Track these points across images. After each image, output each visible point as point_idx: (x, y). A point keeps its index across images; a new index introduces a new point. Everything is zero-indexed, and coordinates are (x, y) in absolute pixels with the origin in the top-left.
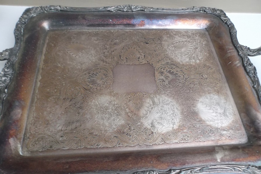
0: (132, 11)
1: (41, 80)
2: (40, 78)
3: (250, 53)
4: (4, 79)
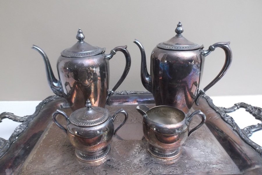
0: (128, 94)
1: (47, 135)
2: (47, 134)
3: (226, 111)
4: (18, 130)
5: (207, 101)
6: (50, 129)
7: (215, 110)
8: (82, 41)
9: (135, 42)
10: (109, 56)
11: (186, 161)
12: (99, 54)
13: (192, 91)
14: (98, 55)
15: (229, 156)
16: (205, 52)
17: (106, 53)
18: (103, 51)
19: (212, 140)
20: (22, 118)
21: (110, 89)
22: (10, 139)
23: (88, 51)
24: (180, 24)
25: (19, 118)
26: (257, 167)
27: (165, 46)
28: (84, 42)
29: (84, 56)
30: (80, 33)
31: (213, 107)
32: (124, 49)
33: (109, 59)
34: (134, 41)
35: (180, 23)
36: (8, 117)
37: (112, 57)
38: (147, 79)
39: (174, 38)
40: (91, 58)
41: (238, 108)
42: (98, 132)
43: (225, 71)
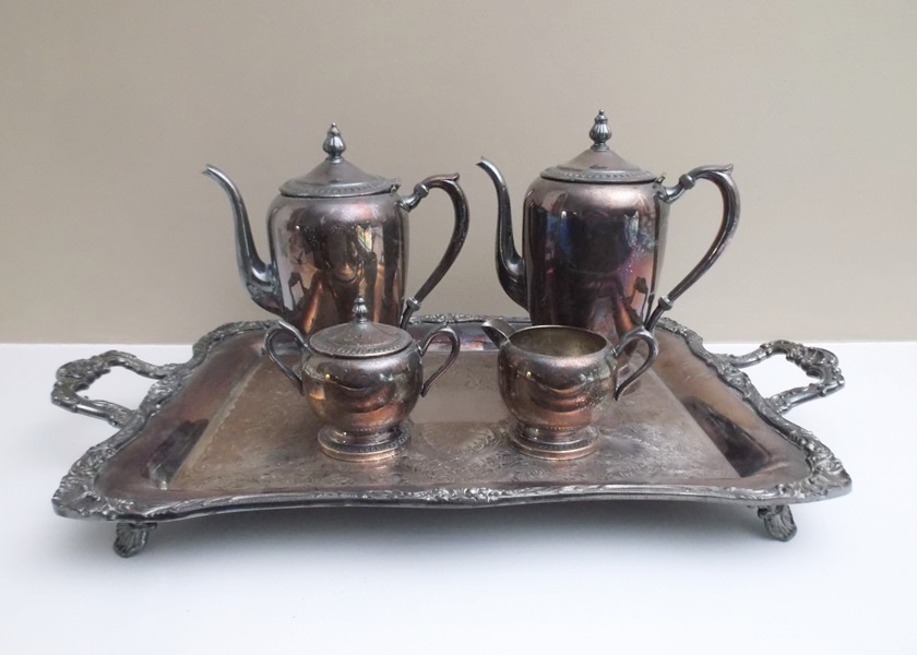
0: (456, 322)
1: (234, 409)
2: (233, 407)
3: (736, 363)
4: (157, 391)
5: (688, 343)
6: (240, 398)
7: (704, 360)
8: (337, 157)
9: (482, 165)
10: (409, 201)
11: (608, 462)
12: (383, 192)
13: (634, 306)
14: (382, 195)
15: (722, 456)
16: (670, 193)
17: (400, 192)
18: (395, 187)
19: (684, 426)
20: (161, 368)
21: (410, 296)
22: (141, 407)
24: (603, 117)
25: (152, 368)
26: (781, 465)
27: (561, 172)
28: (343, 160)
30: (333, 134)
31: (700, 356)
32: (452, 182)
33: (410, 207)
34: (479, 162)
35: (601, 113)
36: (123, 364)
37: (417, 202)
38: (513, 267)
39: (587, 152)
40: (363, 199)
41: (768, 355)
42: (382, 376)
43: (723, 242)
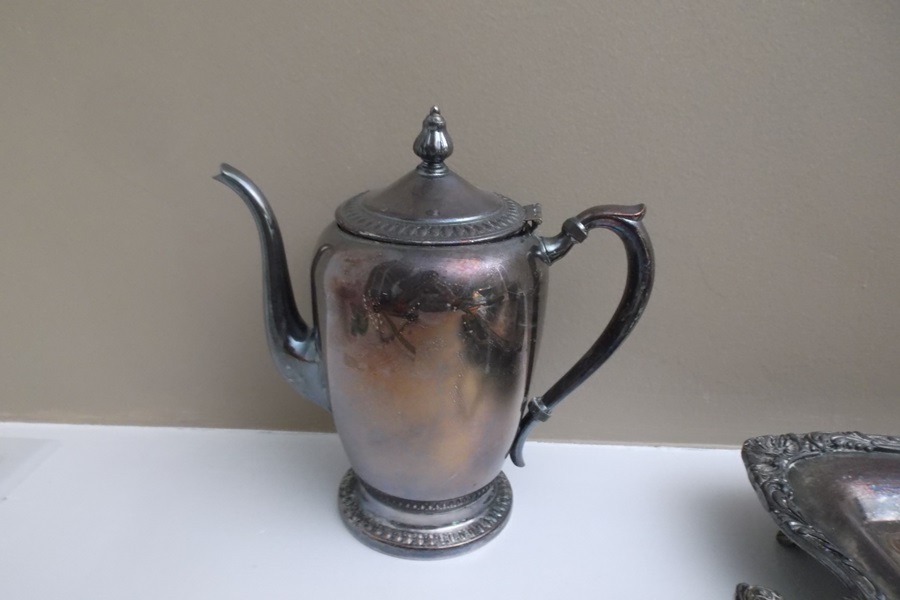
8: (438, 166)
10: (551, 248)
12: (509, 237)
14: (507, 243)
17: (538, 232)
18: (530, 223)
23: (462, 216)
28: (448, 172)
29: (440, 238)
30: (433, 127)
32: (631, 222)
33: (553, 258)
37: (564, 251)
40: (471, 251)
